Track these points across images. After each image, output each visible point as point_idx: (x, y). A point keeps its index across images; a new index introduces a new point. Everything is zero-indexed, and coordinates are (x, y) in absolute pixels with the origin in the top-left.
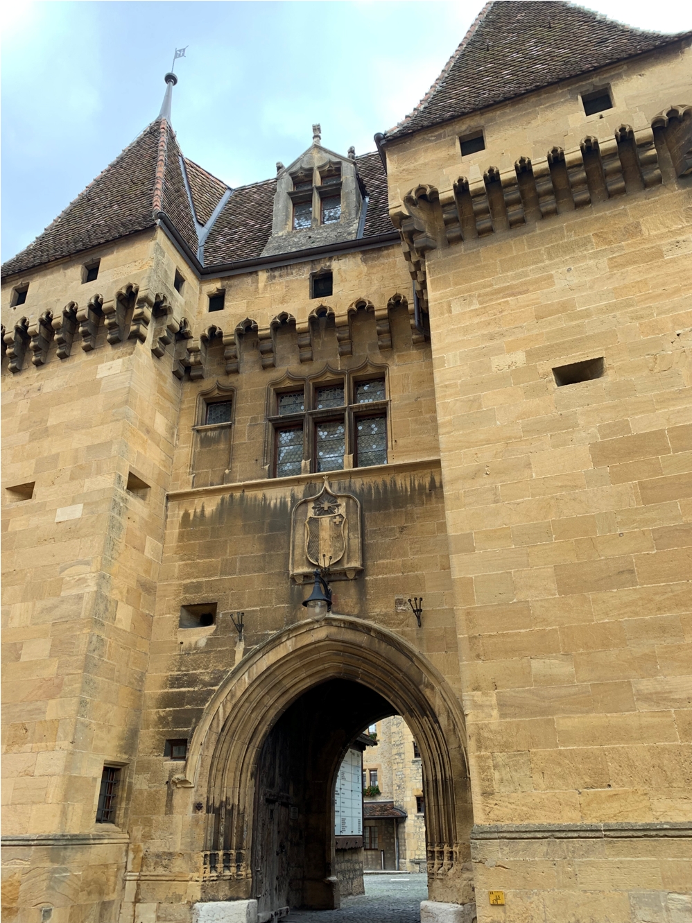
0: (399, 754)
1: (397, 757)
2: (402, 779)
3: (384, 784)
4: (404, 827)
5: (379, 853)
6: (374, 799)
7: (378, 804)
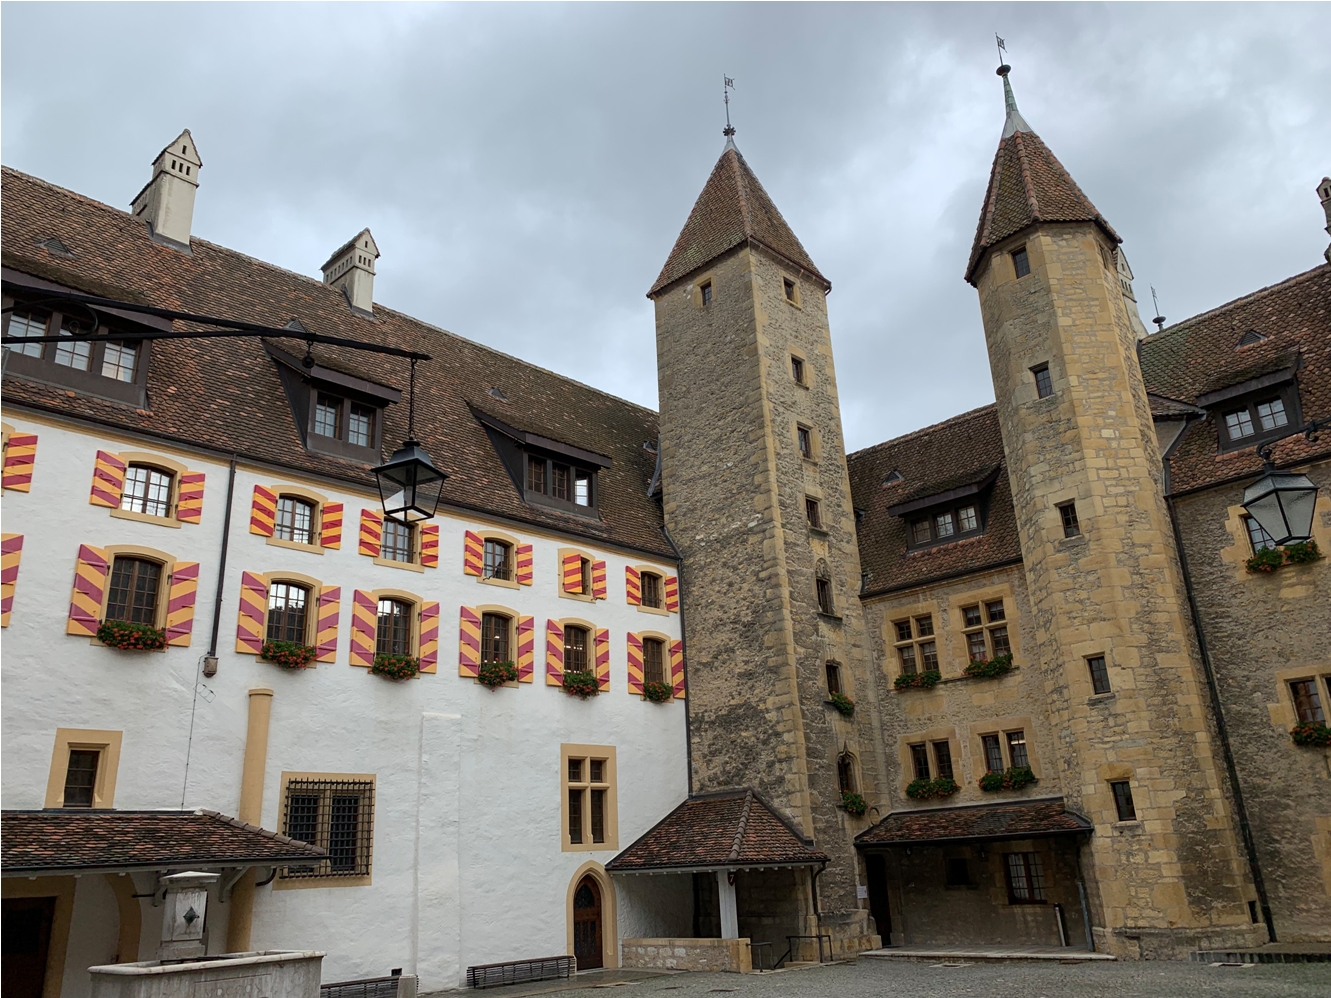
0: (1059, 690)
1: (1055, 696)
2: (1071, 743)
3: (1042, 761)
4: (1092, 854)
5: (1050, 910)
6: (1022, 795)
7: (1032, 804)
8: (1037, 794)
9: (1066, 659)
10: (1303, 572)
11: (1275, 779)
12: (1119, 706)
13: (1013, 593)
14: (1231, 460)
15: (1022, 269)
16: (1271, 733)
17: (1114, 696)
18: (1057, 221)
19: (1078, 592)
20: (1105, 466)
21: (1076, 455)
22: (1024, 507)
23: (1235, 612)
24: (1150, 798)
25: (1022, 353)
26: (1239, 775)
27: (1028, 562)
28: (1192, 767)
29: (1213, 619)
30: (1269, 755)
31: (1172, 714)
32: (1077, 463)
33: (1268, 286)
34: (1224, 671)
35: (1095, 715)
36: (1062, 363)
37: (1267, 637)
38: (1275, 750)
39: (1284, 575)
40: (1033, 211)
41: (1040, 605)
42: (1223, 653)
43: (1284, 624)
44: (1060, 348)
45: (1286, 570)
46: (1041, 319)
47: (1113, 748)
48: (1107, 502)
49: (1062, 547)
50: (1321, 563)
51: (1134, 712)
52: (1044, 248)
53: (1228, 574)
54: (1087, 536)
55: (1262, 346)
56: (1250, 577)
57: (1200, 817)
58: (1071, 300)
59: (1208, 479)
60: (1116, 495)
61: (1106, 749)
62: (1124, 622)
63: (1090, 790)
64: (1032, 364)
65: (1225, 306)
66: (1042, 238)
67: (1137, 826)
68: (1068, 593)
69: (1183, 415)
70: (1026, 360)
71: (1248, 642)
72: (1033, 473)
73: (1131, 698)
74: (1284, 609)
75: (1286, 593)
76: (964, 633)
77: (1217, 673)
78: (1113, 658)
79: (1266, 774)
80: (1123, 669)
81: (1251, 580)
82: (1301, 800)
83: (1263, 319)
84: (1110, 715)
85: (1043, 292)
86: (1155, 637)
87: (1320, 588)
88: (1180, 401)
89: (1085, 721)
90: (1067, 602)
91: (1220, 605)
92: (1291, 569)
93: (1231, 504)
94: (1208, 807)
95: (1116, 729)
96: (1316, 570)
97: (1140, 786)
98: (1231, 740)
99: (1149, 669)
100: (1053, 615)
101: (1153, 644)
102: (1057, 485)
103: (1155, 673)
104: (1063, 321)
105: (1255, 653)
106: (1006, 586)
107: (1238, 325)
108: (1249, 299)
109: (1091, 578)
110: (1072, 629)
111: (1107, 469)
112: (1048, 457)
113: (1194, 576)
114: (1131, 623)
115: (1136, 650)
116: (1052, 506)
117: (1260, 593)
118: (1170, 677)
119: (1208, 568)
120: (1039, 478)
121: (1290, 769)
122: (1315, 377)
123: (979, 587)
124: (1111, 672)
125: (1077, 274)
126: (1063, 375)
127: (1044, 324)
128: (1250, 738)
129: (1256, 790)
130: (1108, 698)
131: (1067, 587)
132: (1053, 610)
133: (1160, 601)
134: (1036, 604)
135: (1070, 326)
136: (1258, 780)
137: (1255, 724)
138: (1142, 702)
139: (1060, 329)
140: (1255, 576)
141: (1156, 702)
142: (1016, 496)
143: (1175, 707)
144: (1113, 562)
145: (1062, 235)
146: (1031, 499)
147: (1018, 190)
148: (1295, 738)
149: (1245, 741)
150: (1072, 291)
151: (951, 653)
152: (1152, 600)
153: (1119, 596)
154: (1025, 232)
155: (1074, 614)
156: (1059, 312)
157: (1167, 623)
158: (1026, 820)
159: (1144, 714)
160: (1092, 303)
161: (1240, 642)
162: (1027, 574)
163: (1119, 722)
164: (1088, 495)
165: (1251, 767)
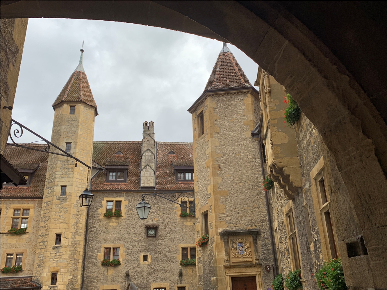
0: (43, 242)
1: (41, 244)
2: (42, 260)
3: (26, 264)
6: (16, 275)
7: (19, 278)
8: (21, 275)
9: (50, 233)
10: (116, 219)
11: (94, 274)
12: (61, 250)
13: (34, 208)
14: (108, 185)
15: (72, 112)
16: (96, 261)
17: (61, 246)
18: (87, 104)
19: (60, 213)
20: (78, 178)
21: (72, 173)
22: (50, 183)
23: (97, 227)
24: (62, 278)
25: (65, 137)
26: (85, 273)
27: (44, 200)
28: (76, 270)
29: (91, 227)
30: (95, 267)
31: (75, 253)
32: (71, 175)
33: (126, 141)
34: (90, 243)
35: (54, 251)
36: (76, 144)
37: (103, 235)
38: (96, 266)
39: (112, 219)
40: (81, 98)
41: (45, 215)
42: (91, 238)
43: (108, 232)
44: (77, 140)
45: (113, 218)
46: (74, 129)
47: (56, 262)
48: (76, 189)
49: (59, 198)
50: (121, 218)
51: (66, 252)
52: (81, 109)
53: (99, 216)
54: (67, 197)
55: (121, 156)
56: (104, 218)
57: (74, 284)
58: (83, 127)
59: (101, 189)
60: (79, 187)
61: (54, 262)
62: (70, 225)
63: (45, 275)
64: (67, 141)
65: (115, 141)
66: (81, 106)
67: (56, 287)
68: (57, 213)
69: (99, 168)
70: (65, 139)
71: (98, 236)
72: (57, 174)
73: (66, 248)
74: (109, 228)
75: (111, 224)
76: (12, 218)
77: (88, 243)
78: (64, 235)
79: (92, 273)
80: (66, 239)
81: (104, 219)
82: (98, 280)
83: (123, 149)
84: (58, 252)
85: (76, 122)
86: (77, 231)
87: (119, 224)
88: (98, 164)
89: (50, 253)
90: (55, 215)
91: (94, 224)
92: (114, 218)
93: (105, 197)
94: (76, 282)
95: (59, 256)
96: (120, 219)
97: (61, 274)
98: (86, 262)
99: (73, 240)
100: (49, 219)
101: (76, 233)
102: (63, 180)
103: (74, 241)
104: (80, 133)
105: (99, 239)
106: (33, 205)
107: (117, 148)
108: (121, 142)
109: (65, 210)
110: (54, 224)
111: (79, 179)
112: (63, 170)
113: (90, 215)
114: (72, 225)
115: (71, 233)
116: (60, 185)
117: (105, 223)
118: (78, 243)
119: (94, 213)
120: (59, 176)
121: (98, 272)
122: (132, 169)
123: (23, 204)
124: (62, 239)
125: (87, 121)
126: (75, 148)
127: (74, 131)
128: (91, 262)
129: (88, 277)
130: (59, 247)
131: (57, 211)
132: (50, 217)
133: (81, 220)
134: (43, 214)
135: (81, 135)
136: (89, 274)
137: (93, 259)
138: (69, 249)
139: (78, 134)
140: (105, 218)
141: (72, 250)
142: (47, 178)
143: (76, 252)
144: (73, 207)
145: (86, 107)
146: (53, 181)
147: (77, 89)
148: (102, 263)
149: (89, 263)
150: (84, 125)
151: (5, 224)
152: (79, 220)
153: (71, 217)
154: (77, 102)
155: (56, 220)
156: (79, 129)
157: (81, 227)
158: (18, 284)
159: (68, 253)
160: (88, 130)
161: (96, 235)
162: (43, 204)
163: (60, 254)
164: (71, 185)
165: (89, 271)
